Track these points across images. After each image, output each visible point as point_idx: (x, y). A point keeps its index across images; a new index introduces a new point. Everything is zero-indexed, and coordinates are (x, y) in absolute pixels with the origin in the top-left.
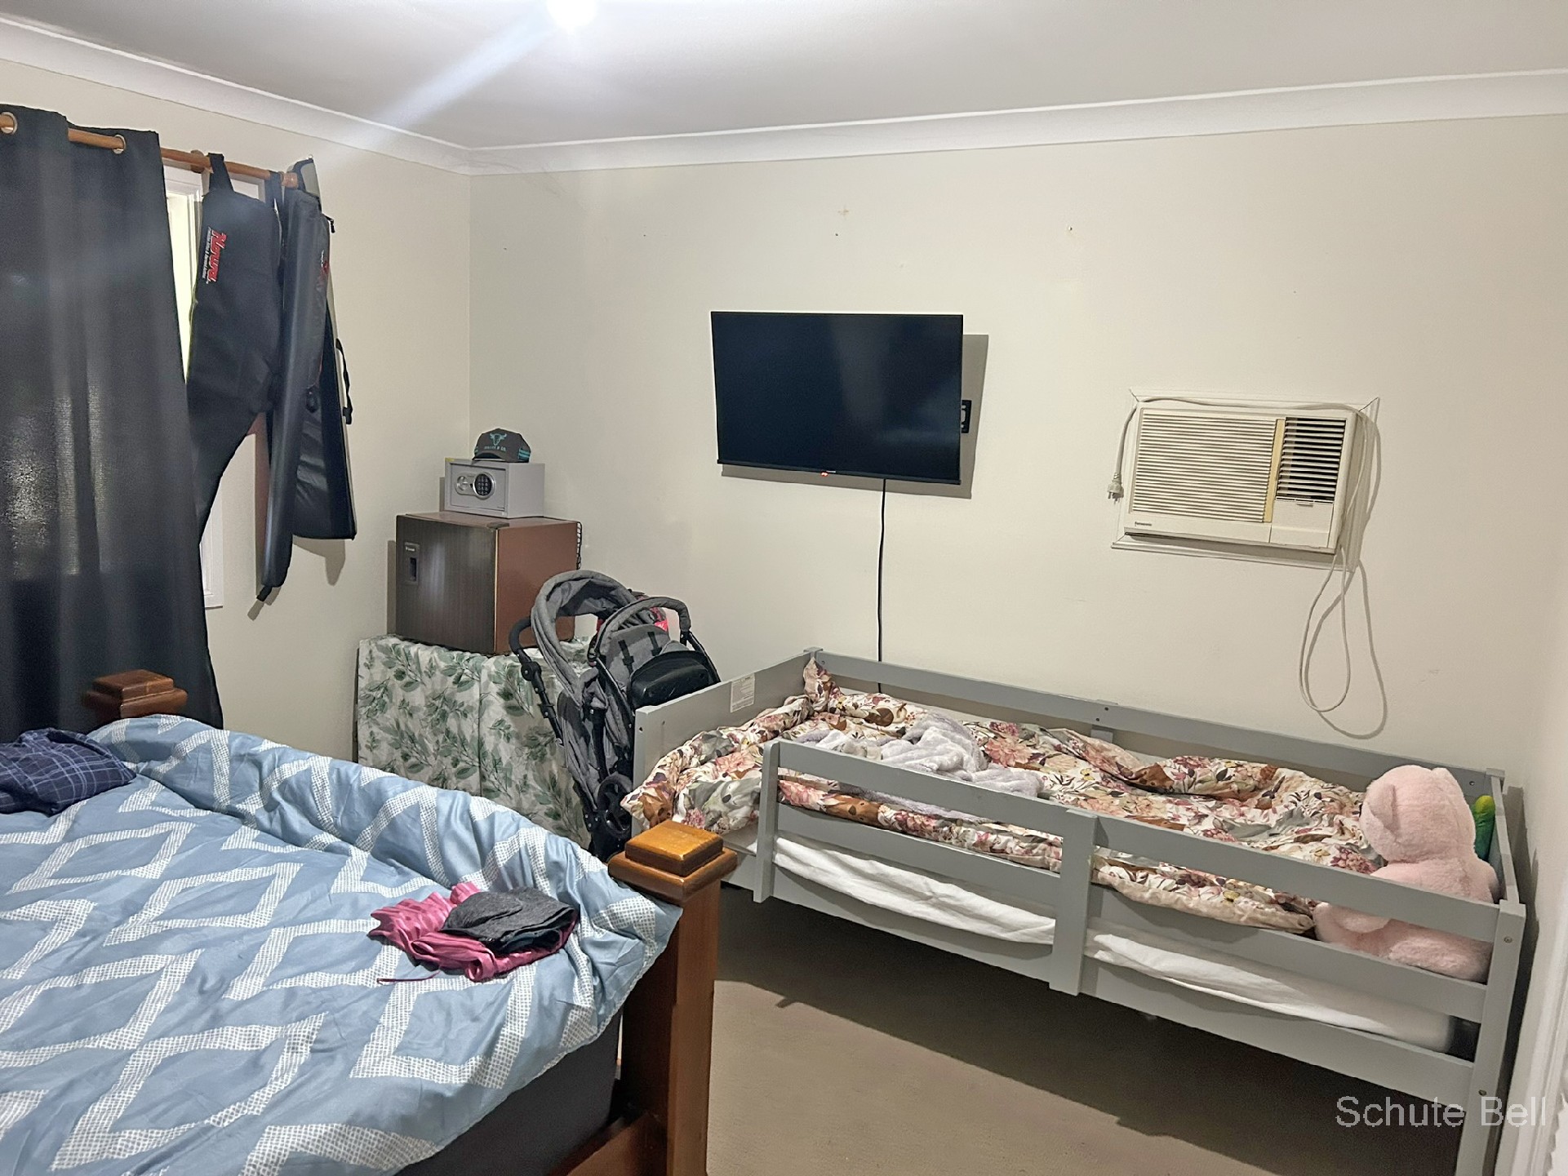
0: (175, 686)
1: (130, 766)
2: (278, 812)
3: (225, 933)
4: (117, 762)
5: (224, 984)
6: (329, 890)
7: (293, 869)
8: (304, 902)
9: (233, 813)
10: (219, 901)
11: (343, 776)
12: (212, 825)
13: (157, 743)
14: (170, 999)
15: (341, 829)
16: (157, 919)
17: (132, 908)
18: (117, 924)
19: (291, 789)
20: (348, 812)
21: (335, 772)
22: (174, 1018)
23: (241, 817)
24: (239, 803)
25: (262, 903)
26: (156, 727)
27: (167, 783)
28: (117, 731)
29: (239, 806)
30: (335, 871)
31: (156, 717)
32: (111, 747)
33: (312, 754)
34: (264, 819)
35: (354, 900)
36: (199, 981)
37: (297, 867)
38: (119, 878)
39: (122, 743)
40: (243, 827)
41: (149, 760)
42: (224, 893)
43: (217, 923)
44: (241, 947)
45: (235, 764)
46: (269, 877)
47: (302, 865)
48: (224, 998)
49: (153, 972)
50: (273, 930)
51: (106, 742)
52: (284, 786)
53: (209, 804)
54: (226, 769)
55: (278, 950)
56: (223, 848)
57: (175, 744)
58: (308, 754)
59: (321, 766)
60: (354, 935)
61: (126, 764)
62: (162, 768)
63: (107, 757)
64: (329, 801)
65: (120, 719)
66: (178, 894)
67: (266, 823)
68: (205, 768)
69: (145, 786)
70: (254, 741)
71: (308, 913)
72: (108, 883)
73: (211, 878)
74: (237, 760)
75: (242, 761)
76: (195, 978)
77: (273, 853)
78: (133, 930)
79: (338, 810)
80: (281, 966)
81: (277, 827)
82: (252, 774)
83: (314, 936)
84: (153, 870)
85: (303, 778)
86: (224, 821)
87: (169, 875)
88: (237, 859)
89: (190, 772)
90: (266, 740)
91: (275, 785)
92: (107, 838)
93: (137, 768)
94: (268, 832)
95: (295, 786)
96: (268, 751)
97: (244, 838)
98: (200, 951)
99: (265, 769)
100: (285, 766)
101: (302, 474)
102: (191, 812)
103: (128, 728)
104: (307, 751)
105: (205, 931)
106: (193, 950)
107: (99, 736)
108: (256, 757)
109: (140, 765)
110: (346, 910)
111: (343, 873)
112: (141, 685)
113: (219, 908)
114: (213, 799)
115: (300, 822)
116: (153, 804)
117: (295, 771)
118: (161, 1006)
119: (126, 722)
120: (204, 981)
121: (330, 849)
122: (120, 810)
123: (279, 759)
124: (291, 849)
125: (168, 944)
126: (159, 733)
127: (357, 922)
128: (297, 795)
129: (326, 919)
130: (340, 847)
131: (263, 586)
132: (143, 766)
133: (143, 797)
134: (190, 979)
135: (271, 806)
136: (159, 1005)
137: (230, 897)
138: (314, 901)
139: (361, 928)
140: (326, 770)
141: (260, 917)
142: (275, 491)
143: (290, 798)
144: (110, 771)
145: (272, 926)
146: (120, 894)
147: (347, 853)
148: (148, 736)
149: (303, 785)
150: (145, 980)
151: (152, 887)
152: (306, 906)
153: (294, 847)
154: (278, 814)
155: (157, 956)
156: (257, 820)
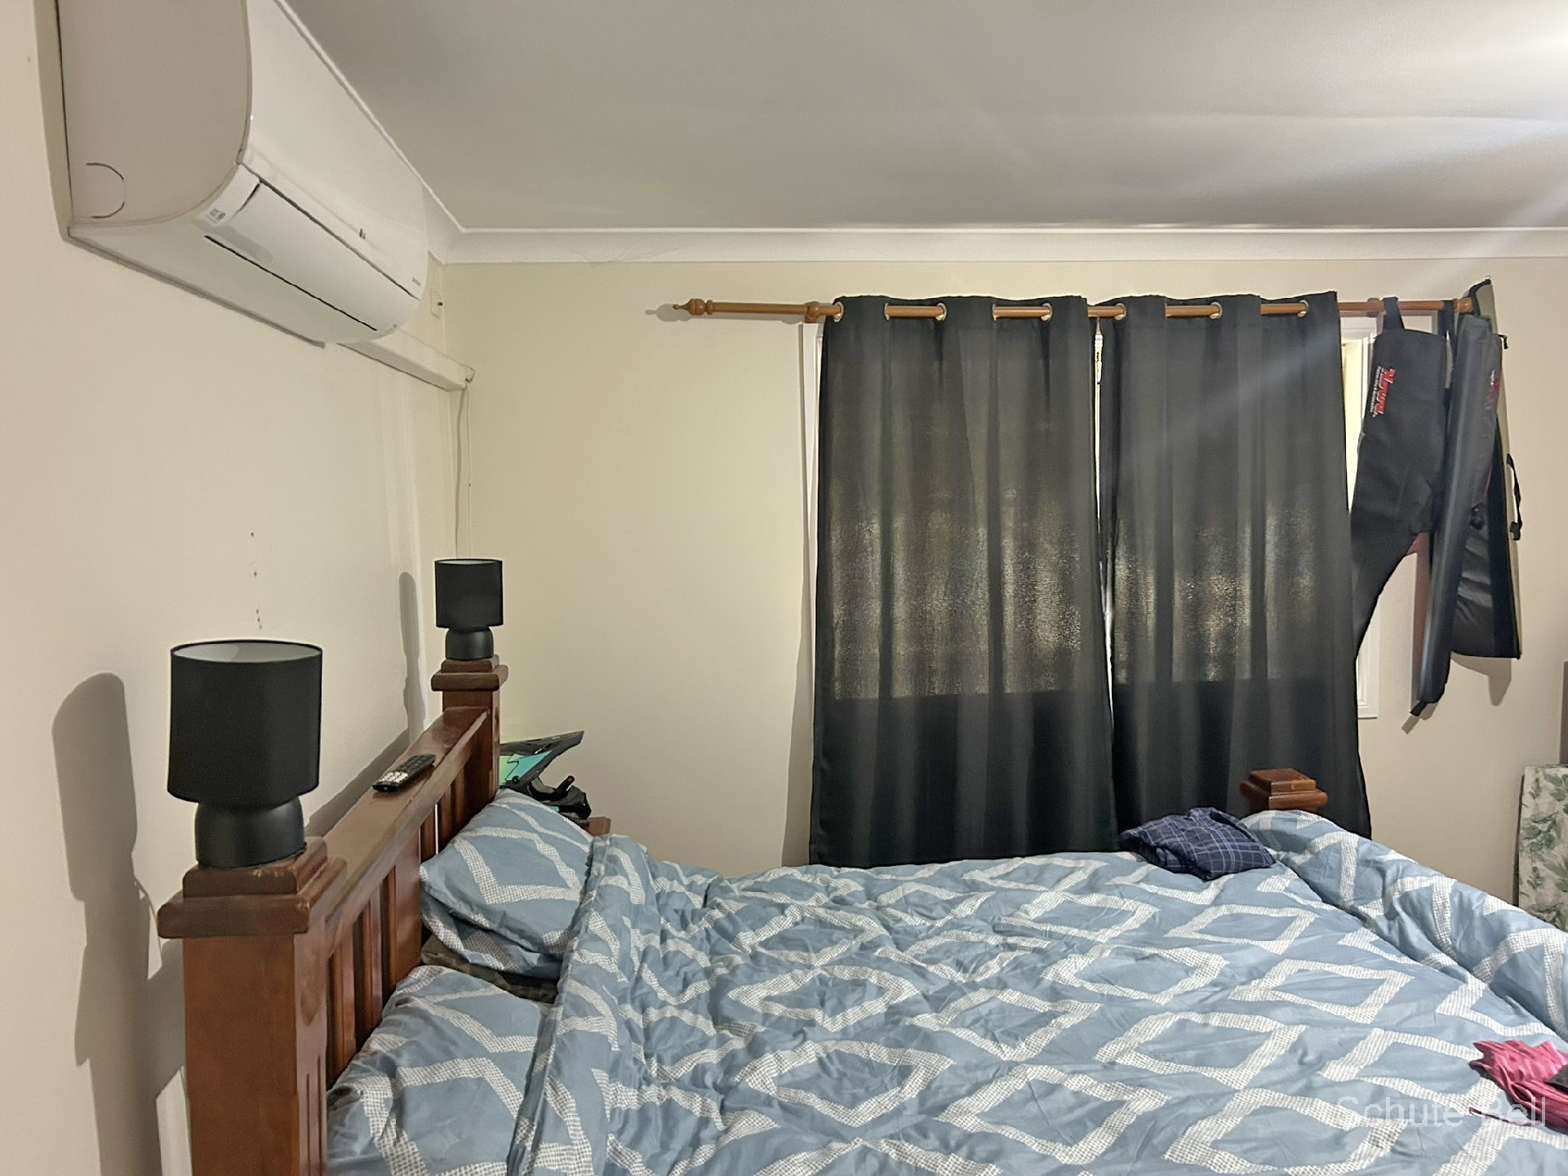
0: (1317, 787)
1: (1273, 852)
2: (1397, 922)
3: (1328, 1018)
4: (1262, 847)
5: (1320, 1063)
6: (1435, 1008)
7: (1402, 980)
8: (1407, 1013)
9: (1354, 913)
10: (1330, 989)
11: (1465, 900)
12: (1336, 920)
13: (1295, 836)
14: (1273, 1059)
15: (1459, 953)
16: (1274, 989)
17: (1256, 973)
18: (1243, 984)
19: (1411, 902)
20: (1468, 936)
21: (1458, 894)
22: (1275, 1076)
23: (1364, 920)
24: (1361, 905)
25: (1368, 1002)
26: (1295, 821)
27: (1301, 873)
28: (1266, 820)
29: (1362, 909)
30: (1444, 993)
31: (1297, 813)
32: (1259, 833)
33: (1437, 873)
34: (1383, 925)
35: (1460, 1025)
36: (1300, 1052)
37: (1408, 979)
38: (1247, 946)
39: (1266, 831)
40: (1363, 928)
41: (1288, 851)
42: (1336, 984)
43: (1324, 1008)
44: (1343, 1036)
45: (1361, 868)
46: (1379, 980)
47: (1413, 978)
48: (1319, 1075)
49: (1264, 1031)
50: (1375, 1029)
51: (1255, 828)
52: (1405, 898)
53: (1334, 900)
54: (1352, 872)
55: (1376, 1049)
56: (1340, 943)
57: (1310, 840)
58: (1433, 872)
59: (1443, 886)
60: (1455, 1059)
61: (1269, 850)
62: (1298, 859)
63: (1253, 841)
64: (1448, 923)
65: (1268, 809)
66: (1295, 973)
67: (1385, 931)
68: (1334, 867)
69: (1283, 872)
70: (1381, 850)
71: (1410, 1024)
72: (1239, 947)
73: (1327, 967)
74: (1363, 866)
75: (1368, 866)
76: (1298, 1048)
77: (1387, 960)
78: (1253, 992)
79: (1457, 934)
80: (1377, 1064)
81: (1395, 936)
82: (1377, 880)
83: (1413, 1048)
84: (1277, 947)
85: (1424, 894)
86: (1346, 919)
87: (1290, 955)
88: (1351, 956)
89: (1321, 867)
90: (1393, 851)
91: (1397, 896)
92: (1245, 910)
93: (1278, 855)
94: (1385, 939)
95: (1415, 901)
96: (1394, 861)
97: (1362, 939)
98: (1305, 1027)
99: (1389, 878)
100: (1408, 880)
101: (1463, 591)
102: (1317, 904)
103: (1273, 818)
104: (1432, 868)
105: (1311, 1011)
106: (1298, 1024)
107: (1250, 822)
108: (1382, 866)
109: (1281, 852)
110: (1450, 1032)
111: (1453, 996)
112: (1288, 782)
113: (1327, 995)
114: (1338, 897)
115: (1419, 938)
116: (1287, 890)
117: (1417, 886)
118: (1266, 1062)
119: (1272, 814)
120: (1305, 1054)
121: (1445, 970)
122: (1259, 889)
123: (1403, 871)
124: (1406, 960)
125: (1279, 1012)
126: (1298, 827)
127: (1460, 1049)
128: (1417, 909)
129: (1428, 1036)
130: (1456, 972)
131: (1418, 702)
132: (1283, 855)
133: (1278, 882)
134: (1293, 1048)
135: (1391, 915)
136: (1264, 1061)
137: (1339, 988)
138: (1419, 1014)
139: (1463, 1054)
140: (1448, 891)
141: (1363, 1014)
142: (1434, 609)
143: (1410, 910)
144: (1254, 854)
145: (1372, 1026)
146: (1249, 958)
147: (1464, 980)
148: (1287, 828)
149: (1424, 902)
150: (1257, 1037)
151: (1273, 961)
152: (1410, 1017)
153: (1409, 959)
154: (1397, 925)
155: (1268, 1019)
156: (1376, 926)
